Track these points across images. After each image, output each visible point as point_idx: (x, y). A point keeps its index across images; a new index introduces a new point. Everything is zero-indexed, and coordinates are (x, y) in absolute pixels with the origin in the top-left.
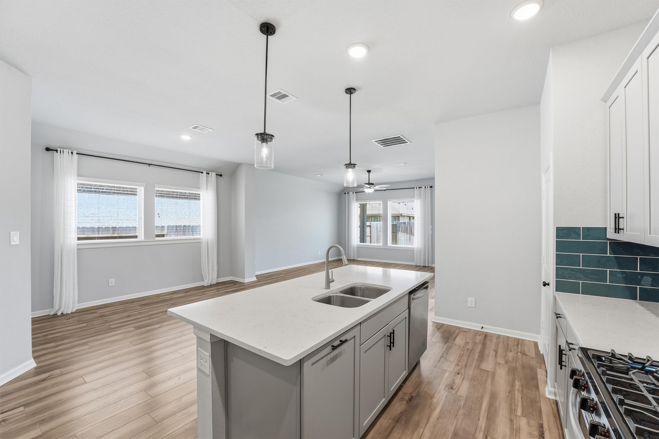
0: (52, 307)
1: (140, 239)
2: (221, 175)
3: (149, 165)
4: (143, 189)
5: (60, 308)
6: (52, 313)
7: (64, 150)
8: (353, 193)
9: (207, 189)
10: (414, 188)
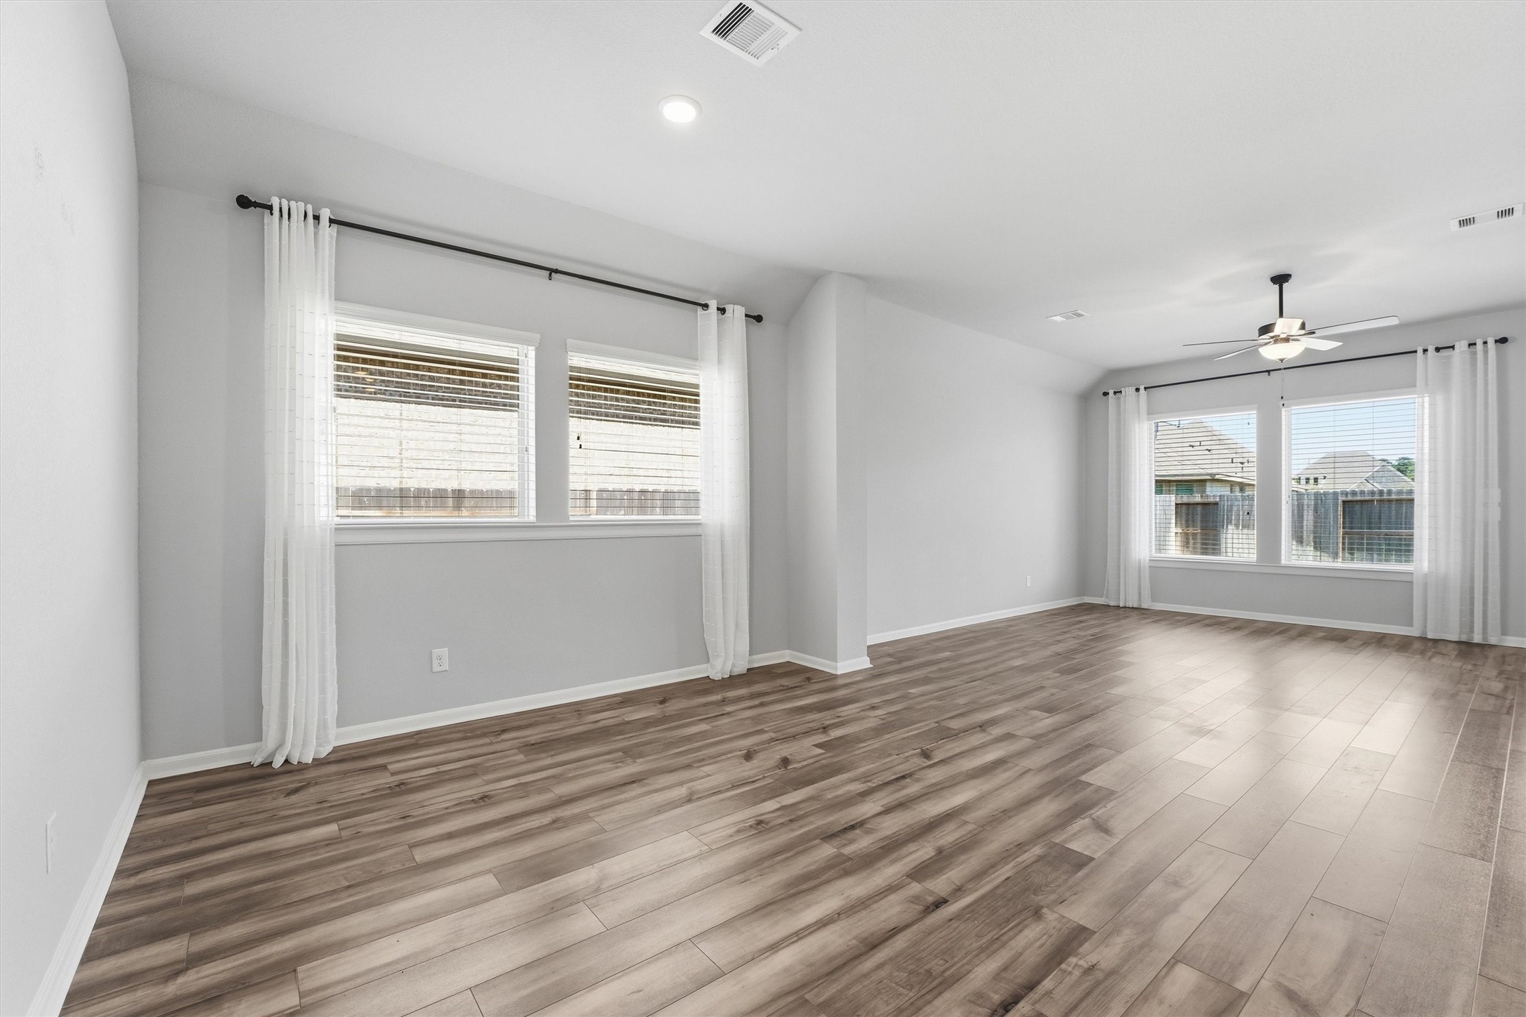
0: (258, 736)
1: (526, 520)
2: (759, 319)
3: (552, 271)
4: (532, 354)
5: (281, 745)
6: (257, 760)
7: (293, 204)
8: (1137, 390)
9: (720, 362)
10: (1416, 352)
